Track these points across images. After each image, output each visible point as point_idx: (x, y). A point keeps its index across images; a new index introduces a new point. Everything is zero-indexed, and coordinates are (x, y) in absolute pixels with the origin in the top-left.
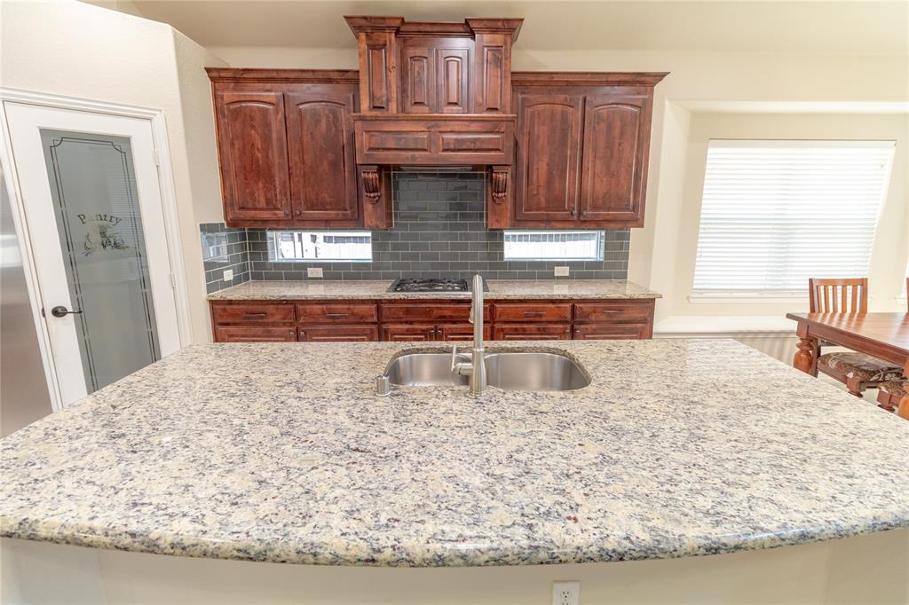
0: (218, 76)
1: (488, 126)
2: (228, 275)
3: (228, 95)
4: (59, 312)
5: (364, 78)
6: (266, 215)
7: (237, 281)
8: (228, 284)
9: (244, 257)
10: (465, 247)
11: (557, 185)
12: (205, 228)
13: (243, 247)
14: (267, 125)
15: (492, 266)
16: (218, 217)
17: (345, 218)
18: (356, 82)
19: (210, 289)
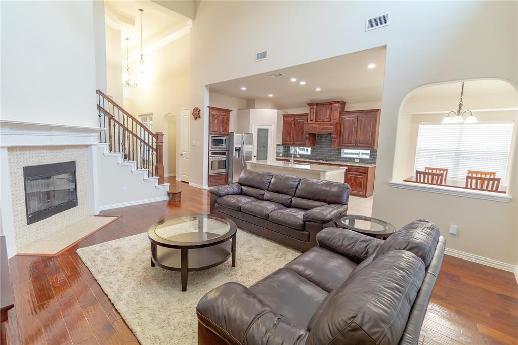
0: (285, 116)
1: (330, 125)
2: (281, 155)
3: (285, 120)
4: (255, 157)
5: (309, 114)
6: (289, 143)
7: (282, 156)
8: (281, 156)
9: (285, 152)
10: (332, 152)
11: (350, 137)
12: (277, 145)
13: (285, 149)
14: (291, 125)
15: (338, 158)
16: (281, 143)
17: (302, 144)
18: (308, 115)
19: (277, 156)
